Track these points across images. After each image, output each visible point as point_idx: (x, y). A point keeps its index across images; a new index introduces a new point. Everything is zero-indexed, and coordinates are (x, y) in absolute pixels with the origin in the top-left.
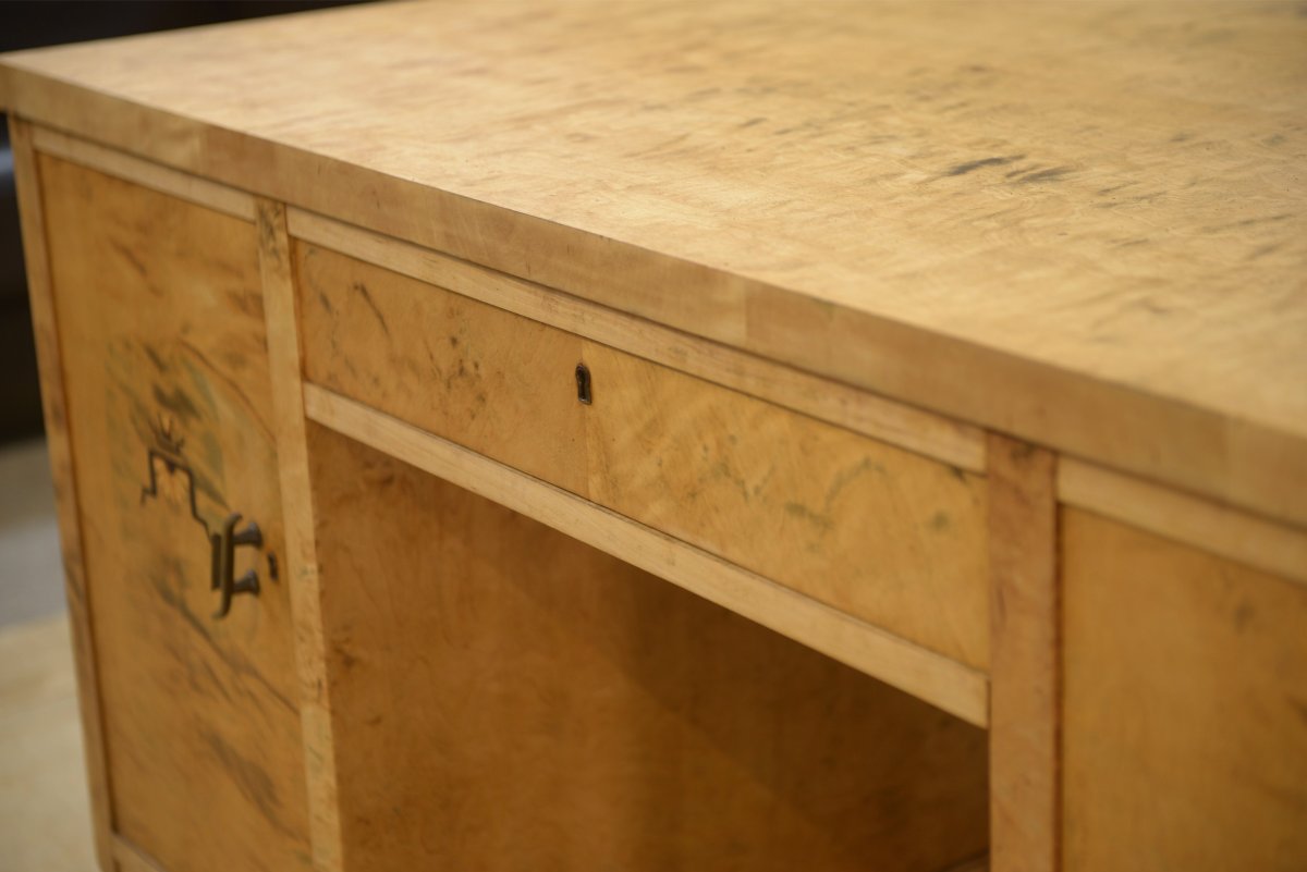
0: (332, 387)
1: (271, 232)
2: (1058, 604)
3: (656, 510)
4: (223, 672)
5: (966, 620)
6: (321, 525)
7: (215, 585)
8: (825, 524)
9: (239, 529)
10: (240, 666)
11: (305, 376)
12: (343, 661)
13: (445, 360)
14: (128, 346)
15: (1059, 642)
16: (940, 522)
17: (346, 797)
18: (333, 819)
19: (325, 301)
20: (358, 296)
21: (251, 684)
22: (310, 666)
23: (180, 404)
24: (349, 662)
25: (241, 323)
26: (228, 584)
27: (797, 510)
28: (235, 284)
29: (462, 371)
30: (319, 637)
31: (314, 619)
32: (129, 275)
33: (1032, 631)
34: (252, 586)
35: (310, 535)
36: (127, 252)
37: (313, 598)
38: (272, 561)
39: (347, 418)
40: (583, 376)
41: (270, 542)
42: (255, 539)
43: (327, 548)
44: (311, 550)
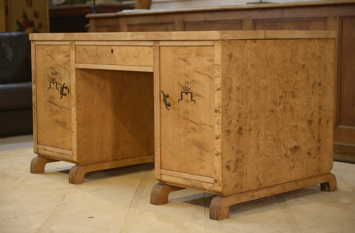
0: (80, 63)
1: (72, 45)
2: (160, 56)
3: (120, 63)
4: (59, 109)
5: (151, 62)
6: (76, 82)
7: (61, 94)
8: (138, 57)
9: (65, 86)
10: (61, 107)
11: (76, 63)
12: (78, 101)
13: (95, 54)
14: (48, 68)
15: (160, 60)
16: (149, 52)
17: (77, 119)
18: (75, 122)
19: (79, 52)
20: (84, 50)
21: (64, 109)
22: (73, 101)
23: (56, 74)
25: (66, 59)
26: (62, 94)
27: (135, 57)
28: (66, 54)
29: (97, 55)
30: (75, 97)
31: (75, 95)
32: (49, 58)
33: (157, 60)
34: (65, 95)
35: (75, 84)
36: (49, 55)
37: (75, 92)
38: (69, 90)
39: (82, 66)
40: (112, 50)
41: (68, 88)
42: (66, 88)
43: (77, 86)
44: (75, 86)
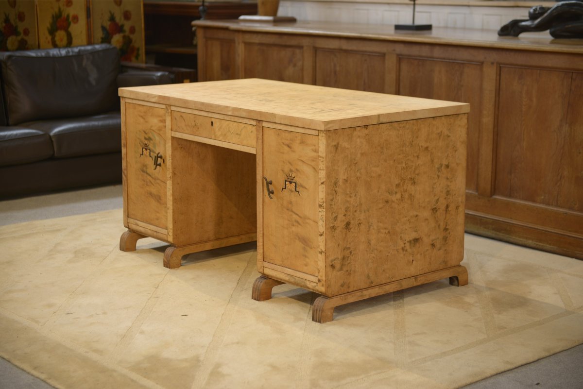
0: (176, 131)
1: (168, 110)
2: (263, 138)
3: (221, 138)
4: (153, 181)
5: (254, 143)
6: (172, 153)
7: (154, 164)
8: (240, 135)
9: (159, 155)
10: (155, 179)
11: (172, 130)
12: (174, 174)
13: (193, 124)
14: (140, 131)
15: (263, 142)
16: (252, 132)
17: (173, 195)
18: (171, 198)
19: (176, 119)
20: (181, 117)
21: (158, 181)
22: (169, 174)
23: (149, 139)
24: (175, 174)
25: (161, 124)
26: (157, 164)
27: (237, 134)
28: (161, 119)
29: (196, 125)
30: (171, 169)
31: (170, 167)
32: (142, 120)
33: (260, 141)
34: (160, 165)
35: (171, 154)
36: (142, 117)
37: (170, 164)
38: (164, 160)
39: (178, 135)
40: (212, 123)
41: (163, 157)
42: (161, 157)
43: (173, 156)
44: (171, 156)
